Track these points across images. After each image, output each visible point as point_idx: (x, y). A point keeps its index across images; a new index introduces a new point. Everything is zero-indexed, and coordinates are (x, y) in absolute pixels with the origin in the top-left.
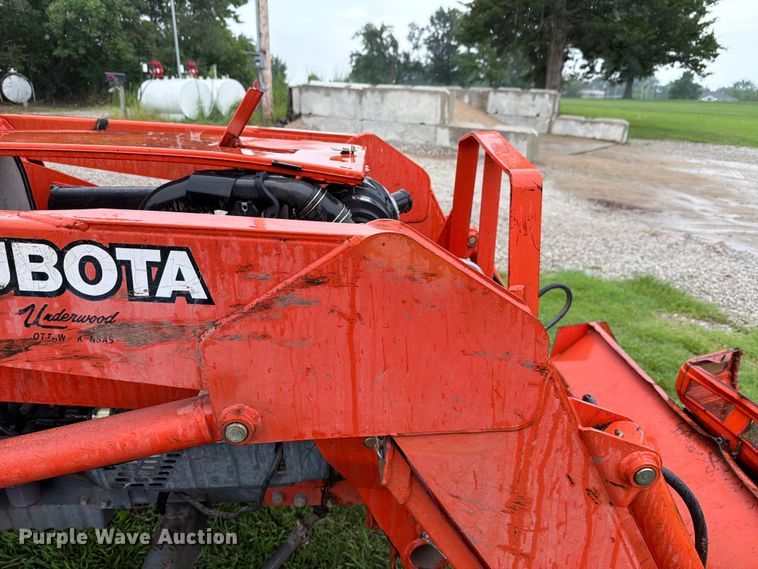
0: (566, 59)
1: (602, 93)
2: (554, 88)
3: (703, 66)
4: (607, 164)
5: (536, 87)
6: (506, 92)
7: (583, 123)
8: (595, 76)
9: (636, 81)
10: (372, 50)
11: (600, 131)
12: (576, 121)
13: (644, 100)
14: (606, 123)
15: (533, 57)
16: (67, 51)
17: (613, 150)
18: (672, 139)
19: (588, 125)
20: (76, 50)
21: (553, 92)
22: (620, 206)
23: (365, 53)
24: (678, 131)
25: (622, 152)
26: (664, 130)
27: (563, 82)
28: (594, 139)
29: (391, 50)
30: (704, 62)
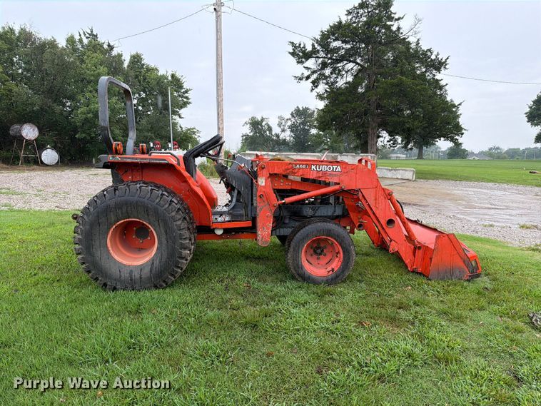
0: (379, 137)
1: (405, 156)
2: (373, 153)
3: (456, 139)
4: (404, 189)
5: (362, 153)
6: (347, 155)
7: (390, 170)
8: (398, 146)
9: (424, 148)
10: (256, 132)
11: (399, 174)
12: (387, 169)
13: (432, 159)
14: (403, 170)
15: (358, 136)
16: (84, 135)
17: (407, 183)
18: (443, 179)
19: (393, 171)
20: (89, 134)
21: (373, 155)
22: (410, 204)
23: (251, 134)
24: (445, 175)
25: (412, 184)
26: (439, 175)
27: (377, 150)
28: (397, 178)
29: (268, 132)
30: (457, 137)
